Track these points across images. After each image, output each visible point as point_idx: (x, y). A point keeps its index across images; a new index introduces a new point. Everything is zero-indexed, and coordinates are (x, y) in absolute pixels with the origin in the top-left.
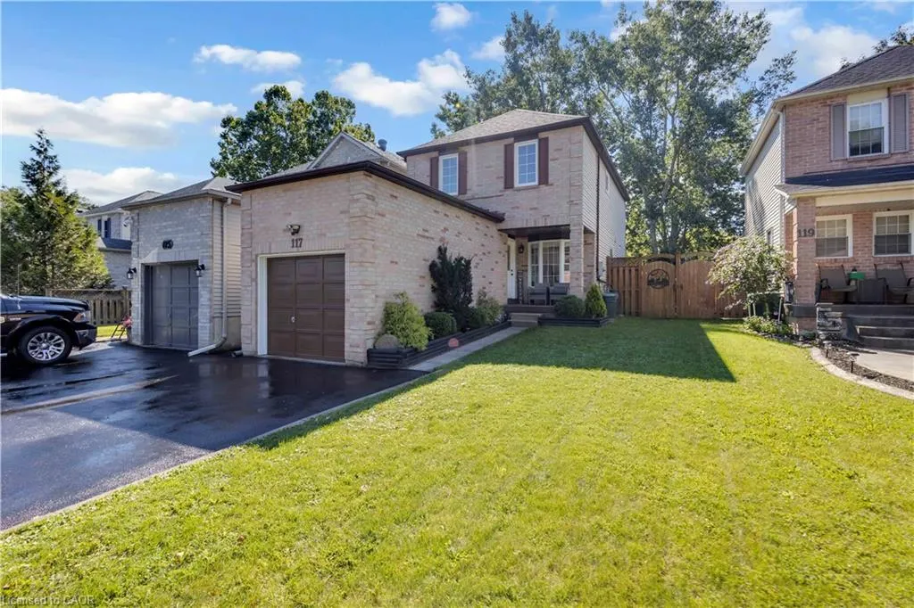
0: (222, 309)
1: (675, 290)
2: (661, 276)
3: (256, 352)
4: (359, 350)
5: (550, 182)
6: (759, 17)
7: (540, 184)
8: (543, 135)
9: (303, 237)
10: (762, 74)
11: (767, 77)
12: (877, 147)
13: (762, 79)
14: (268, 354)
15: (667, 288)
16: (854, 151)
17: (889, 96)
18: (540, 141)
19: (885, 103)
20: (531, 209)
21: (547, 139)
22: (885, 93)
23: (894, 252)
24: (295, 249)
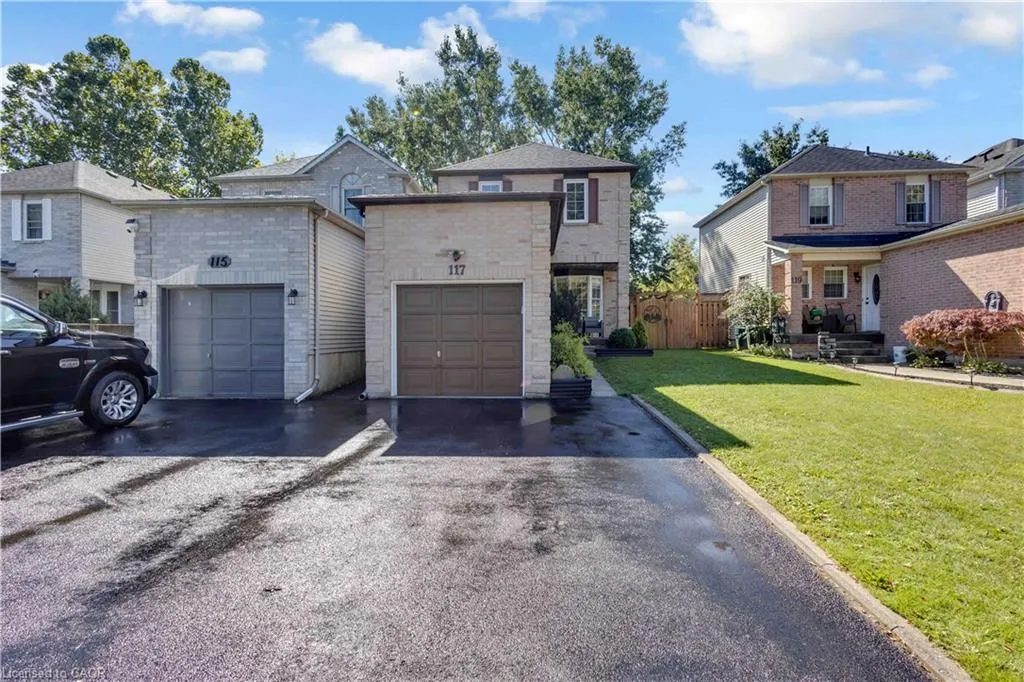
0: (315, 345)
1: (666, 325)
2: (654, 312)
3: (390, 393)
4: (543, 381)
5: (600, 221)
6: (663, 87)
7: (590, 222)
8: (592, 176)
9: (466, 264)
10: (663, 137)
11: (666, 140)
12: (825, 220)
13: (663, 141)
14: (399, 394)
15: (660, 322)
16: (812, 221)
17: (833, 184)
18: (590, 180)
19: (830, 188)
20: (581, 245)
21: (596, 180)
22: (830, 182)
23: (834, 296)
24: (455, 276)
